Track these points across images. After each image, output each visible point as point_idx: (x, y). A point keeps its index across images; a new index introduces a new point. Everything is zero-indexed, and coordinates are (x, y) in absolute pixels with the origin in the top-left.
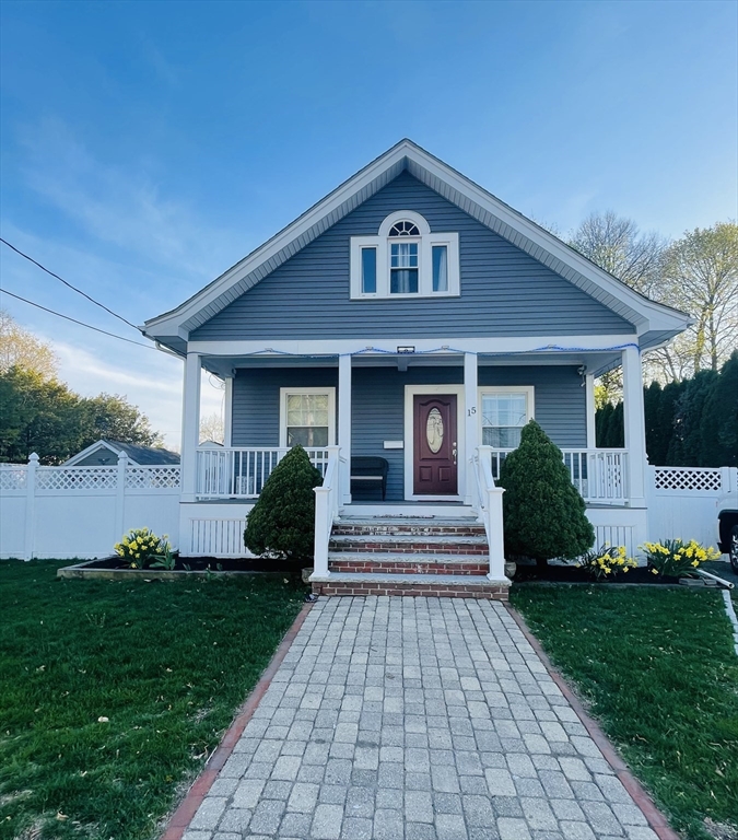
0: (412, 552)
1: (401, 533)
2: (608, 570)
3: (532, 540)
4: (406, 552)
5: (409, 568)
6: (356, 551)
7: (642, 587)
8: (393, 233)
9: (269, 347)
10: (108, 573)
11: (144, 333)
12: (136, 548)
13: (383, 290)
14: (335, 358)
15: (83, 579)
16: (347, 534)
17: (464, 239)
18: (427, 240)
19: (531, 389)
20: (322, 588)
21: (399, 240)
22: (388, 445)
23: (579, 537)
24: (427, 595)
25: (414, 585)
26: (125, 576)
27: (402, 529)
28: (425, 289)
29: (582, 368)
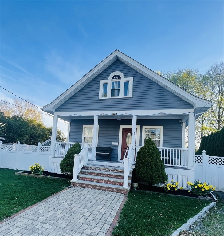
0: (104, 176)
1: (103, 171)
2: (169, 189)
3: (143, 176)
4: (102, 176)
5: (101, 181)
6: (88, 174)
7: (182, 197)
8: (113, 78)
9: (75, 114)
10: (26, 174)
11: (42, 110)
12: (33, 168)
13: (109, 96)
14: (93, 117)
15: (20, 175)
16: (88, 169)
17: (134, 79)
18: (123, 80)
19: (162, 127)
20: (74, 184)
21: (114, 81)
22: (113, 143)
23: (159, 177)
24: (103, 190)
25: (99, 186)
26: (30, 176)
27: (104, 169)
28: (122, 95)
29: (181, 120)
